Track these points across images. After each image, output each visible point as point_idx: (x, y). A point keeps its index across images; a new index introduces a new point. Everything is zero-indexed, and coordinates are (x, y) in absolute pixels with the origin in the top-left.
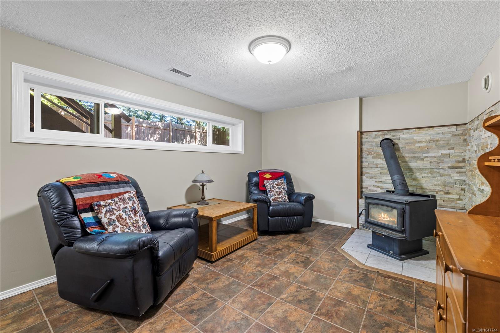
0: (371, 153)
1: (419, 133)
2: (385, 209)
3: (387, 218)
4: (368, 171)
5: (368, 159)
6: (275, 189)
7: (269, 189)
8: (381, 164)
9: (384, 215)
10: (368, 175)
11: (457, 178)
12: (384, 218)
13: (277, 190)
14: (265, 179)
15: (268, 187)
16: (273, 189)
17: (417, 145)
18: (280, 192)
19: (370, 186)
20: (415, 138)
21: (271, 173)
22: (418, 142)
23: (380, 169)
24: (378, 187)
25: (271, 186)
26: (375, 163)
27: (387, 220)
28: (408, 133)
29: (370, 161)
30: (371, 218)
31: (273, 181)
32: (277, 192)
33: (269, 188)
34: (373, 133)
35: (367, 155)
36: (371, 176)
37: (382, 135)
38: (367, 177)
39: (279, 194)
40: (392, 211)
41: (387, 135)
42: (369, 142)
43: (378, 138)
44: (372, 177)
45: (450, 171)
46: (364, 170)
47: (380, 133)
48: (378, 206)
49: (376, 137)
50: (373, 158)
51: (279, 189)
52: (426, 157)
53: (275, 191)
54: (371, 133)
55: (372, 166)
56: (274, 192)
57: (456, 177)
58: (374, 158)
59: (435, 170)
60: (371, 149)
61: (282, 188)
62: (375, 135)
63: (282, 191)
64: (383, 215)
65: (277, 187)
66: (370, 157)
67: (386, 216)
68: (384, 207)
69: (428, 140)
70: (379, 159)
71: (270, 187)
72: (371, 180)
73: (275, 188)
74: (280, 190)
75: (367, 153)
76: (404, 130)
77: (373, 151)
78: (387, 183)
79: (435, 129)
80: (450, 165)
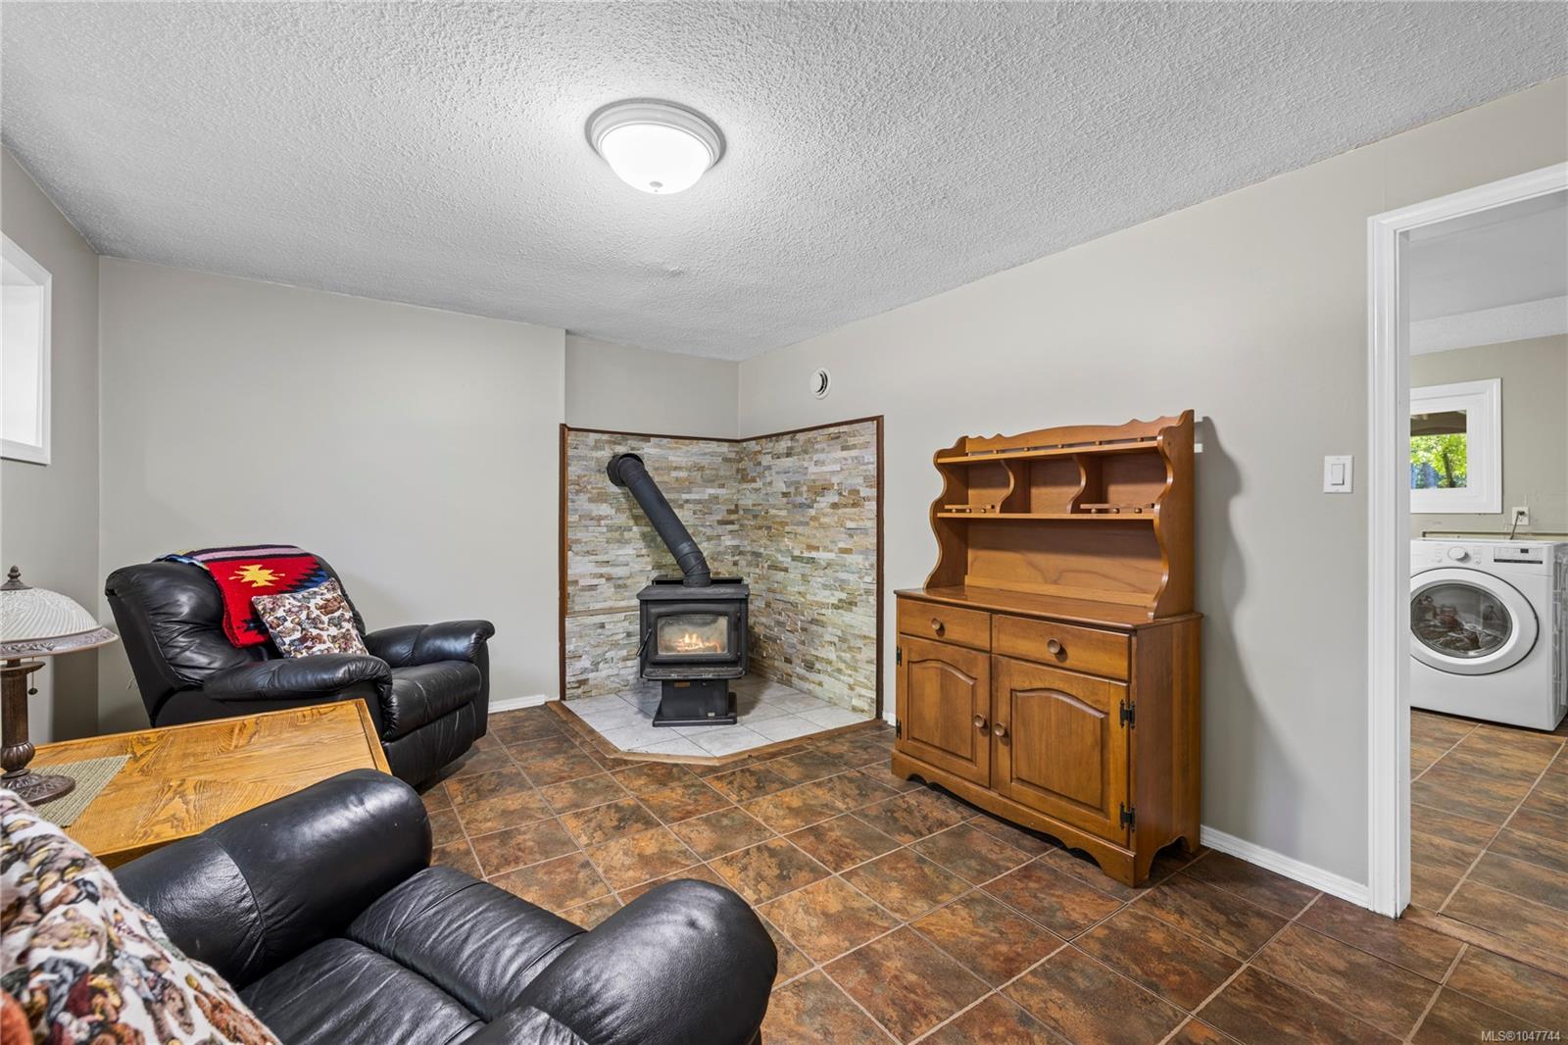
0: (585, 487)
1: (676, 448)
2: (699, 621)
3: (696, 645)
4: (579, 535)
5: (578, 502)
6: (322, 629)
7: (297, 635)
8: (606, 517)
9: (691, 638)
10: (579, 546)
11: (728, 543)
12: (690, 645)
13: (334, 631)
14: (250, 589)
15: (288, 624)
16: (318, 631)
17: (674, 474)
18: (344, 636)
19: (583, 576)
20: (671, 458)
21: (265, 562)
22: (676, 468)
23: (605, 529)
24: (601, 576)
25: (303, 616)
26: (593, 514)
27: (697, 647)
28: (659, 446)
29: (583, 510)
30: (662, 651)
31: (299, 596)
32: (334, 639)
33: (294, 630)
34: (591, 434)
35: (578, 492)
36: (585, 549)
37: (609, 442)
38: (577, 554)
39: (343, 646)
40: (714, 621)
41: (620, 444)
42: (580, 458)
43: (601, 450)
44: (588, 552)
45: (720, 529)
46: (570, 535)
47: (605, 437)
48: (683, 617)
49: (597, 447)
50: (591, 500)
51: (338, 625)
52: (687, 501)
53: (325, 638)
54: (585, 433)
55: (589, 523)
56: (324, 642)
57: (728, 541)
58: (593, 502)
59: (700, 529)
60: (585, 476)
61: (345, 620)
62: (596, 441)
63: (348, 630)
64: (687, 639)
65: (325, 619)
66: (583, 497)
67: (694, 640)
68: (697, 618)
69: (689, 464)
70: (605, 505)
71: (299, 624)
72: (586, 559)
73: (322, 622)
74: (343, 630)
75: (577, 487)
76: (652, 439)
77: (589, 483)
78: (619, 565)
79: (702, 444)
80: (720, 518)
